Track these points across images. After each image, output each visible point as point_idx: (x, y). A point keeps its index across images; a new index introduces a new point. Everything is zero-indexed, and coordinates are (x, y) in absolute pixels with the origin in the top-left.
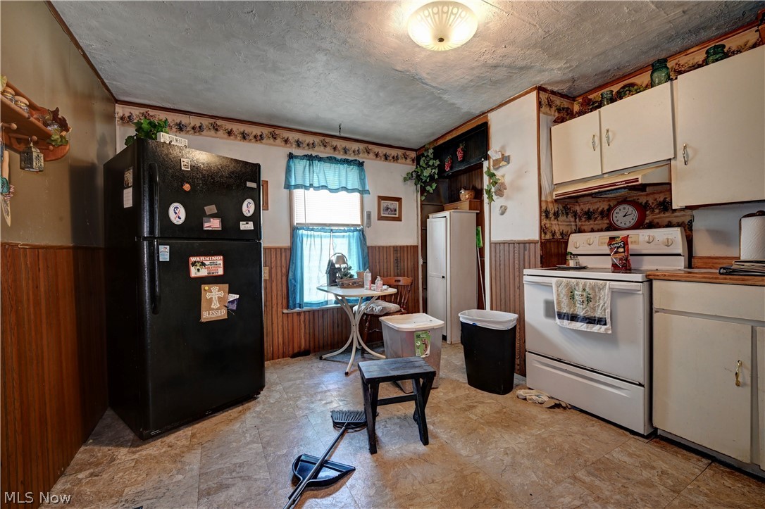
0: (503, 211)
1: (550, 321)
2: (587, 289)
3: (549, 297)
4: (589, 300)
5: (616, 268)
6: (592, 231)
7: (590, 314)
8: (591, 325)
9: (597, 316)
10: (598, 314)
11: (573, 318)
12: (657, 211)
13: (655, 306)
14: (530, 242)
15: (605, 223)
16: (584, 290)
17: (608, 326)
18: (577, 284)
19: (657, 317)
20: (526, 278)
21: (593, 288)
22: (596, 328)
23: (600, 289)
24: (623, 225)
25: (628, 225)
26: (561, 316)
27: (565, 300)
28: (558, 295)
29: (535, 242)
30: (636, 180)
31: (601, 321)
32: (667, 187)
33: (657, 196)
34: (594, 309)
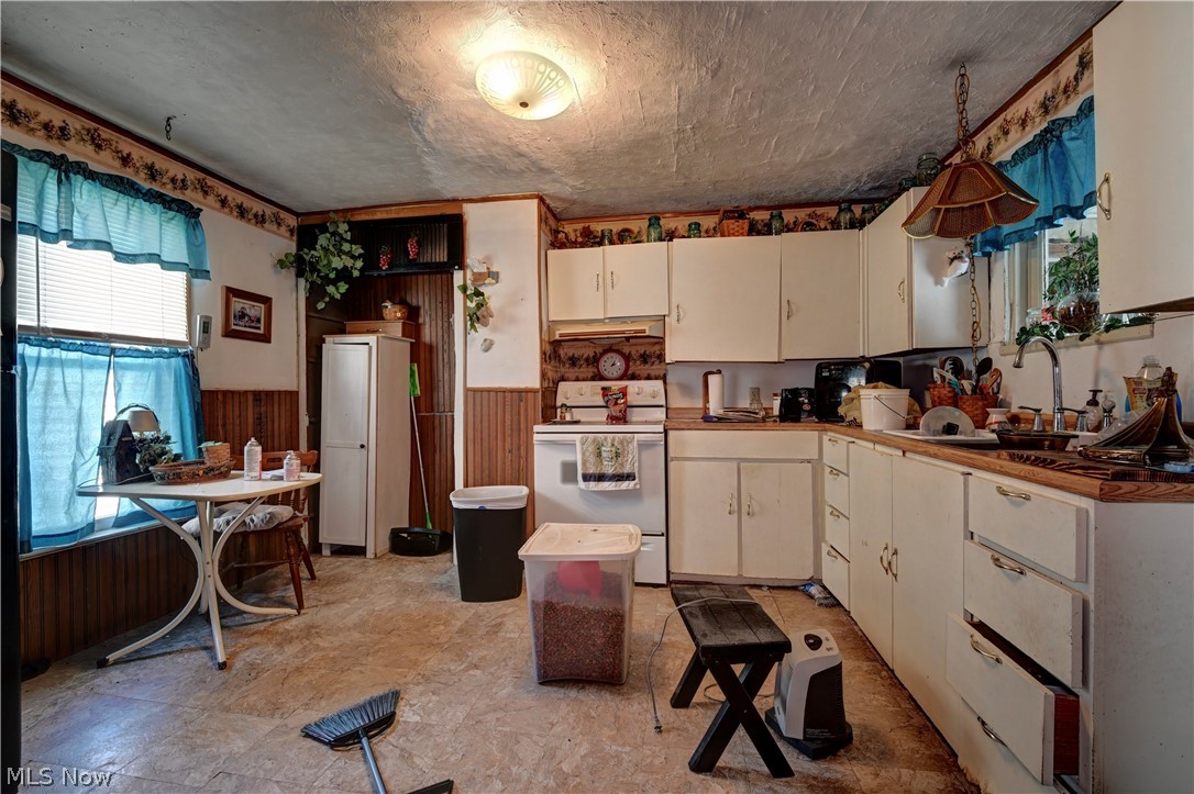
0: (488, 346)
1: (570, 487)
2: (616, 444)
3: (569, 457)
4: (617, 455)
5: (613, 419)
6: (577, 380)
7: (620, 471)
8: (619, 483)
9: (626, 472)
10: (627, 470)
11: (601, 478)
12: (638, 362)
13: (671, 454)
14: (527, 391)
15: (591, 371)
16: (613, 445)
17: (637, 480)
18: (606, 439)
19: (672, 465)
20: (536, 437)
21: (621, 442)
22: (625, 485)
23: (628, 443)
24: (610, 375)
25: (615, 375)
26: (586, 478)
27: (592, 459)
28: (583, 454)
29: (534, 391)
30: (644, 331)
31: (630, 477)
32: (660, 341)
33: (639, 348)
34: (622, 465)
